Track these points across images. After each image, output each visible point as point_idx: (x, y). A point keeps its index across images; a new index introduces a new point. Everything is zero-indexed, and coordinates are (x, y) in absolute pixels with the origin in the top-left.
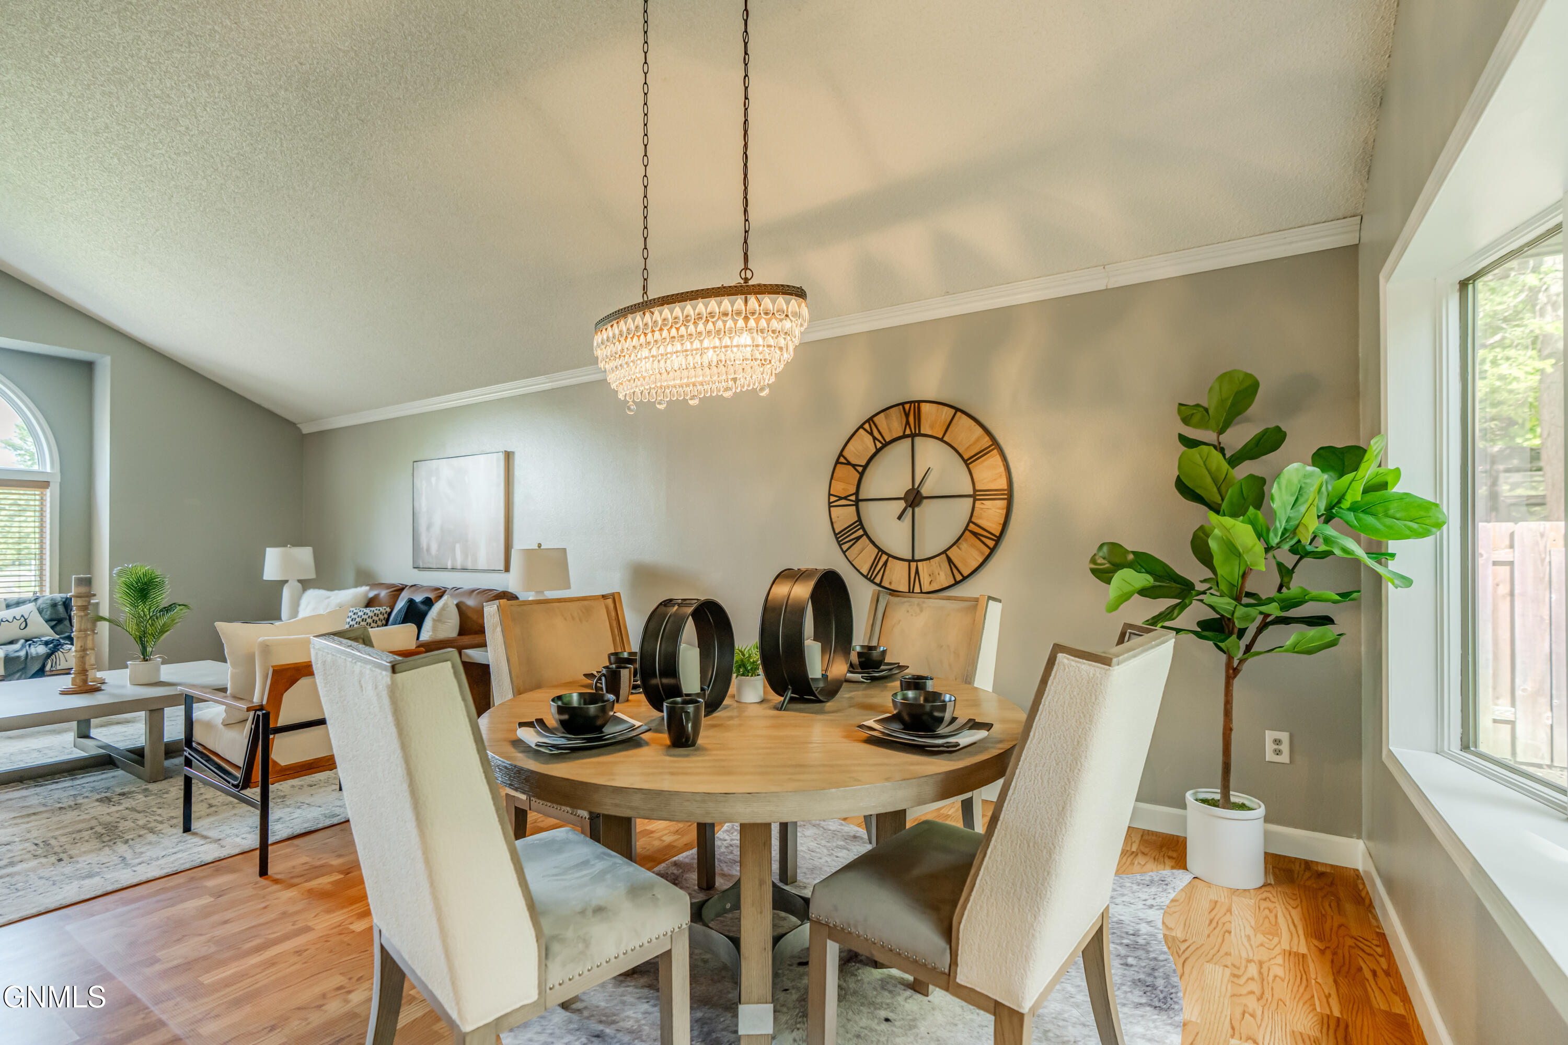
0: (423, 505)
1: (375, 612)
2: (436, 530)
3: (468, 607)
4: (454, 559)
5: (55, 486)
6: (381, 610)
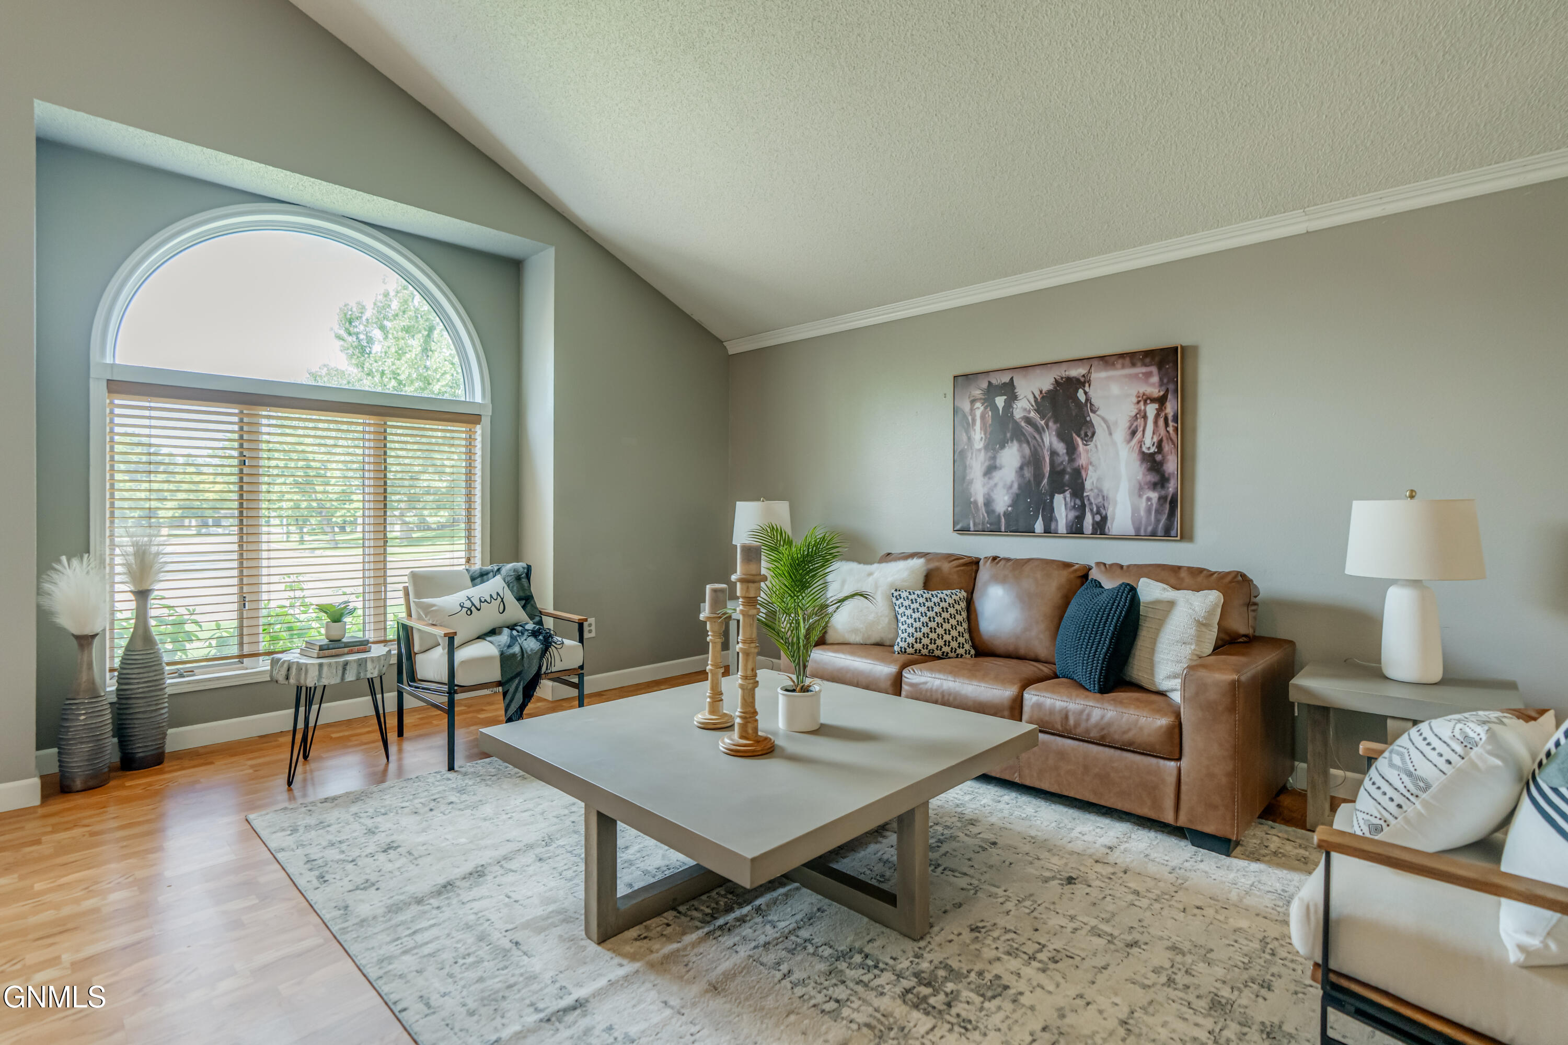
5: (486, 421)
6: (957, 594)
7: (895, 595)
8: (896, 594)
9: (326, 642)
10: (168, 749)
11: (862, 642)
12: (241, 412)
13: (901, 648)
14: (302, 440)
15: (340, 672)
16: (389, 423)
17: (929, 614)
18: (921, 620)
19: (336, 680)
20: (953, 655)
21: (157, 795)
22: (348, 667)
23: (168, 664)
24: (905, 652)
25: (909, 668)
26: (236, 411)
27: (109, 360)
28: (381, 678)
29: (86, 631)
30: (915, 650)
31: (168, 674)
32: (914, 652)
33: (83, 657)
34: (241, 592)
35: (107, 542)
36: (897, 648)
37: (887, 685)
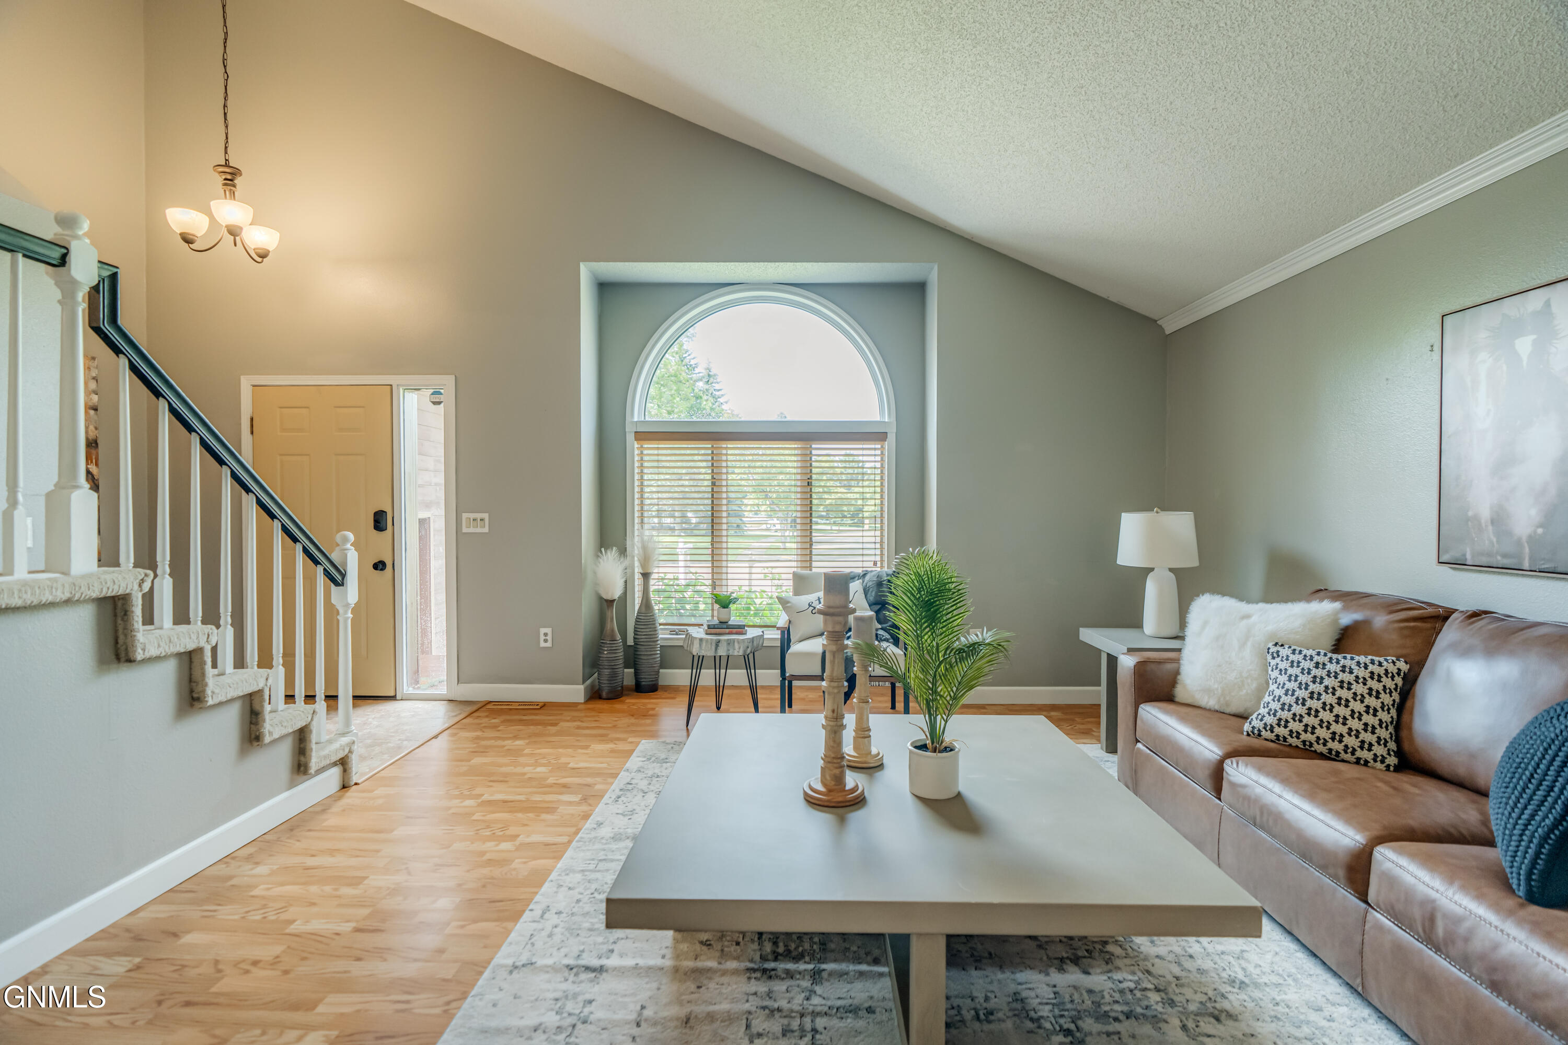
1: (1371, 667)
5: (892, 437)
6: (1385, 663)
7: (1271, 651)
8: (1273, 649)
9: (717, 622)
10: (661, 683)
11: (1217, 708)
12: (712, 447)
13: (1253, 728)
14: (753, 464)
15: (714, 648)
16: (814, 446)
17: (1312, 687)
18: (1296, 694)
19: (711, 653)
20: (1348, 756)
21: (646, 714)
22: (720, 644)
23: (661, 625)
24: (1259, 735)
25: (1234, 760)
26: (710, 446)
27: (636, 419)
28: (751, 656)
29: (609, 597)
30: (1277, 736)
31: (660, 632)
32: (1274, 738)
33: (609, 614)
34: (713, 579)
35: (636, 539)
36: (1247, 727)
37: (1204, 774)
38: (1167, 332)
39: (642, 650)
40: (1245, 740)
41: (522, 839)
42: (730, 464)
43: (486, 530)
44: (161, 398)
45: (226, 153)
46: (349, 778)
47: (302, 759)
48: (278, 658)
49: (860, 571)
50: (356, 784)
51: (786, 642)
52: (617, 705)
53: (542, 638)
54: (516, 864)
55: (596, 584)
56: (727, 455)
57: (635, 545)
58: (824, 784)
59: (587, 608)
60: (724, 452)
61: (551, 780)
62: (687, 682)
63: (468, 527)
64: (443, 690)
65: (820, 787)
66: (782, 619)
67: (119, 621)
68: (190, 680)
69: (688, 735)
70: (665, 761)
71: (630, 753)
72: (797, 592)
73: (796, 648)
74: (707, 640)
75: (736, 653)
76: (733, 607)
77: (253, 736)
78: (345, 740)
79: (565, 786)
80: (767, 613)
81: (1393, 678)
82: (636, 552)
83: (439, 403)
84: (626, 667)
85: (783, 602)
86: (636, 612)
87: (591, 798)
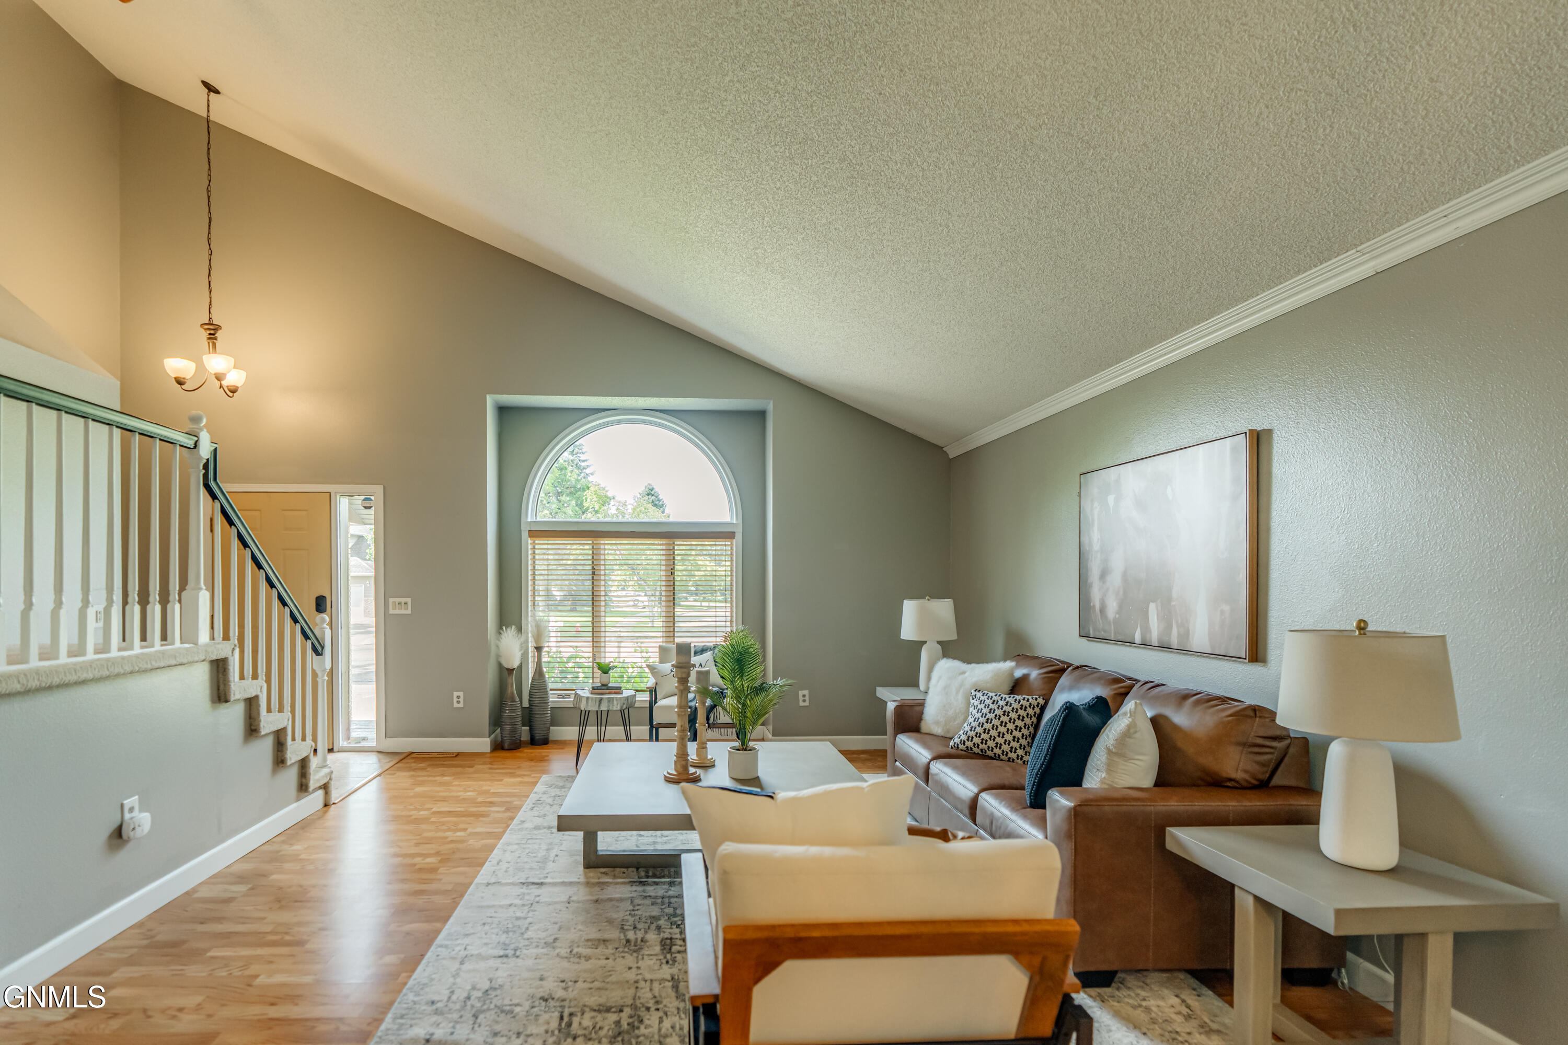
0: (1095, 538)
1: (1022, 702)
2: (1115, 579)
3: (1176, 728)
4: (1146, 629)
5: (739, 536)
6: (1031, 700)
7: (972, 694)
8: (974, 693)
9: (599, 685)
10: (551, 738)
11: (942, 734)
12: (593, 543)
13: (955, 743)
14: (626, 557)
15: (597, 704)
16: (676, 543)
17: (989, 716)
18: (980, 721)
19: (594, 709)
20: (1004, 757)
21: (543, 759)
22: (602, 702)
23: (551, 690)
24: (958, 748)
25: (938, 761)
26: (591, 542)
27: (529, 520)
28: (626, 712)
29: (510, 667)
30: (967, 747)
31: (551, 696)
32: (965, 749)
33: (509, 681)
34: (593, 652)
35: (530, 619)
36: (952, 743)
37: (921, 772)
38: (951, 457)
39: (537, 710)
40: (949, 750)
41: (470, 830)
42: (607, 557)
43: (409, 612)
44: (233, 527)
45: (210, 313)
46: (330, 799)
47: (304, 780)
48: (287, 708)
49: (711, 644)
50: (334, 804)
51: (653, 702)
52: (517, 754)
53: (455, 700)
54: (471, 842)
55: (498, 656)
56: (605, 549)
57: (529, 626)
58: (676, 770)
59: (491, 675)
60: (602, 547)
61: (480, 800)
62: (575, 737)
63: (394, 609)
64: (372, 743)
65: (674, 772)
66: (650, 682)
67: (220, 676)
68: (250, 718)
69: (578, 773)
70: (563, 787)
71: (535, 783)
72: (661, 662)
73: (661, 703)
74: (592, 698)
75: (615, 709)
76: (611, 673)
77: (280, 760)
78: (326, 770)
79: (491, 803)
80: (638, 680)
81: (1033, 708)
82: (530, 629)
83: (370, 507)
84: (523, 725)
85: (652, 668)
86: (530, 681)
87: (512, 810)
